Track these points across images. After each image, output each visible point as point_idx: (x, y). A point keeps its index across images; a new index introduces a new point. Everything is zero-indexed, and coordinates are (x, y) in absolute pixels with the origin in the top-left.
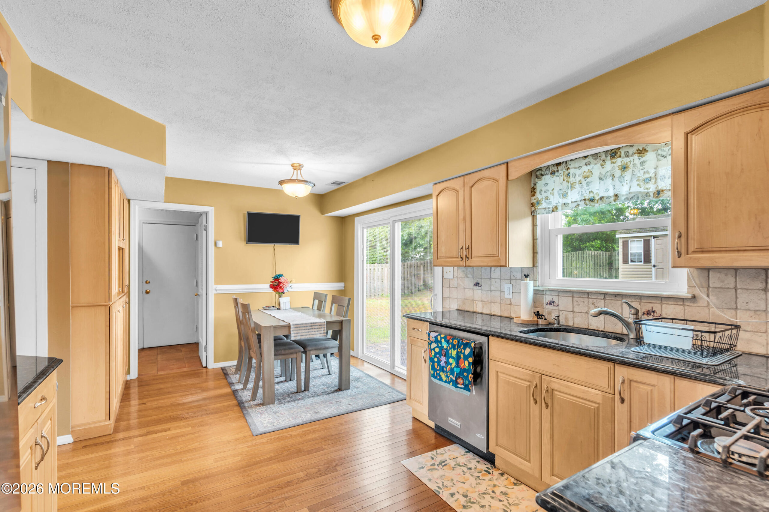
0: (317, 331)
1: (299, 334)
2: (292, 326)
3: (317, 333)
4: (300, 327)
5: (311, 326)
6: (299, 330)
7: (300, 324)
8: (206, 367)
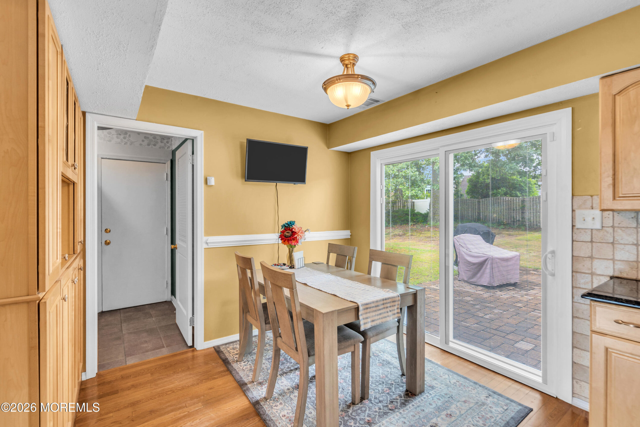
0: (390, 311)
1: (369, 320)
2: (361, 308)
3: (390, 313)
4: (370, 308)
5: (383, 304)
6: (369, 312)
7: (370, 303)
8: (193, 346)
